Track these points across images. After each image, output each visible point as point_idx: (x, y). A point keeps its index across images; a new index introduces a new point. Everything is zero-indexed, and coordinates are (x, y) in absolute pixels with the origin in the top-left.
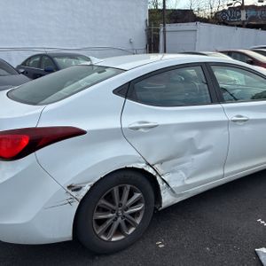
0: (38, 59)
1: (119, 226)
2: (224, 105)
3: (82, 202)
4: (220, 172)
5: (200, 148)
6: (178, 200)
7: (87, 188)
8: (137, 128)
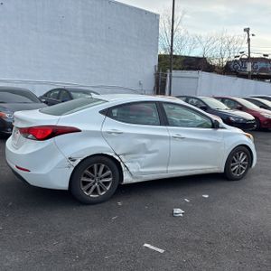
0: (57, 92)
1: (96, 189)
2: (169, 127)
3: (76, 168)
4: (164, 169)
5: (150, 150)
6: (135, 181)
7: (79, 161)
8: (111, 133)
